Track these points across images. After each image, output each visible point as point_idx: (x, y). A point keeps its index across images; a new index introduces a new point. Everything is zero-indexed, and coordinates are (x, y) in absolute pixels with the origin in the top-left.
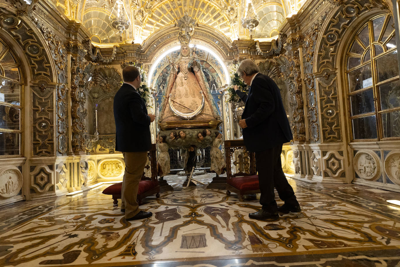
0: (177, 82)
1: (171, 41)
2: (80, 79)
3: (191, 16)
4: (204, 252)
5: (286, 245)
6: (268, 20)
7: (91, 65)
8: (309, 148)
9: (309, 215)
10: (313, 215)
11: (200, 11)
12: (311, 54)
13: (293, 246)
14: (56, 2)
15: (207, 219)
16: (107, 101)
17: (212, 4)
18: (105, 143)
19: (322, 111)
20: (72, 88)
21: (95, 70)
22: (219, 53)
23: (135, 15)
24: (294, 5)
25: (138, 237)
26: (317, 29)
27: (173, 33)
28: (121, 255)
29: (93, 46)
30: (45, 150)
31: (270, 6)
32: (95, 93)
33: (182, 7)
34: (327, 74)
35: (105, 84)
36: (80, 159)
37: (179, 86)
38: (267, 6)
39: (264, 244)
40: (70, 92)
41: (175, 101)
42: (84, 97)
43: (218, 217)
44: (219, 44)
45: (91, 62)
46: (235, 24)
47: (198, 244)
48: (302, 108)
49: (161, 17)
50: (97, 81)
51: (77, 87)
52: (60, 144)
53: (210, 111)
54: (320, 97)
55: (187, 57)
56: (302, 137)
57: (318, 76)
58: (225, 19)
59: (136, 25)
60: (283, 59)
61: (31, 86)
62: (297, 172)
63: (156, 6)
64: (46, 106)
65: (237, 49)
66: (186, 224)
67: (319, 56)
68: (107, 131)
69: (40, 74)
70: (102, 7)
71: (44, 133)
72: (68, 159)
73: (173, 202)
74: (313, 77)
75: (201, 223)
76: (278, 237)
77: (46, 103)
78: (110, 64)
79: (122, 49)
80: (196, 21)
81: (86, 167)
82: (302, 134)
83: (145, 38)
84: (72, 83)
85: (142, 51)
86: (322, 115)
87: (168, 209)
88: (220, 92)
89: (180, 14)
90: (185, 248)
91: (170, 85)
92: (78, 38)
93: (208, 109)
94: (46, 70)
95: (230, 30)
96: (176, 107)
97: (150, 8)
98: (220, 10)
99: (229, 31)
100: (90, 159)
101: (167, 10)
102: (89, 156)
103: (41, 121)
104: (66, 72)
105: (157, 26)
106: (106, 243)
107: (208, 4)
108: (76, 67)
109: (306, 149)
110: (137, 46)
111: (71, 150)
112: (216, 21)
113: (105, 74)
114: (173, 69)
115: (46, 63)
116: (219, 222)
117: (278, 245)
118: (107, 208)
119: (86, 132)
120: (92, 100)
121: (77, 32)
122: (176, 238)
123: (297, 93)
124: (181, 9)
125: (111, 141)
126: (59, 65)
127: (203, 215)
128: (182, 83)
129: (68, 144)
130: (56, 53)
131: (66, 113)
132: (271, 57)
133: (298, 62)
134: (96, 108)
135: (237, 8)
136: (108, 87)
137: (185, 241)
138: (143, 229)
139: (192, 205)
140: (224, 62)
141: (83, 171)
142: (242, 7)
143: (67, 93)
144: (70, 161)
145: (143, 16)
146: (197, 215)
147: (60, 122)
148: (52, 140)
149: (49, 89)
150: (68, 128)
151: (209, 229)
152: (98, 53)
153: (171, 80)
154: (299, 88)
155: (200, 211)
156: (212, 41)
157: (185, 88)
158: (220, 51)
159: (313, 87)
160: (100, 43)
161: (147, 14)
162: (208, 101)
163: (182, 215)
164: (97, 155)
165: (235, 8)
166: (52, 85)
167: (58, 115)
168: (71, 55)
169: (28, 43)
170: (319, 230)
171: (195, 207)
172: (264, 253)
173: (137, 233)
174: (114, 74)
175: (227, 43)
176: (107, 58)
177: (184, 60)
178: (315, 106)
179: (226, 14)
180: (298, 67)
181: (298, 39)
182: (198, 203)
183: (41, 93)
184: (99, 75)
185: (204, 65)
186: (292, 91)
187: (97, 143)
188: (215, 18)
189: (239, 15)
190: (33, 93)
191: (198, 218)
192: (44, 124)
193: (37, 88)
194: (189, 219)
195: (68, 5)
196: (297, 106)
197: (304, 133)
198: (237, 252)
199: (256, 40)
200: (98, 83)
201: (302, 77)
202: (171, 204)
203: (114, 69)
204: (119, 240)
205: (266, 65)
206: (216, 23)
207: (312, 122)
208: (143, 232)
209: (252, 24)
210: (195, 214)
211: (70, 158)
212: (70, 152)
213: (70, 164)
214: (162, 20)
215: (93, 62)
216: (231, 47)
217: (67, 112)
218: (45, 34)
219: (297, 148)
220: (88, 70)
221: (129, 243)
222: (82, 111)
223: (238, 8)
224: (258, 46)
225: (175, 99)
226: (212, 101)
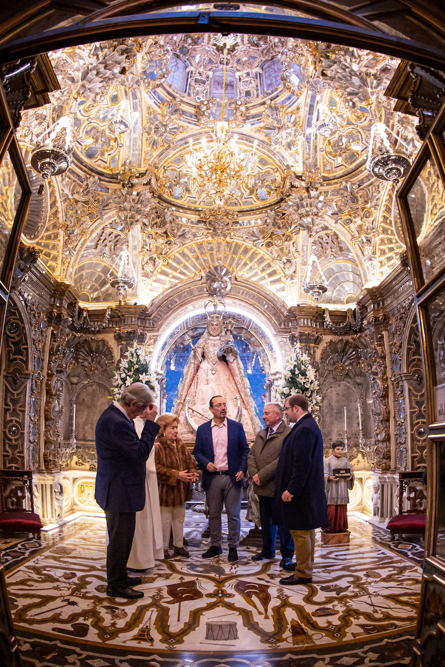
0: (199, 377)
1: (192, 301)
2: (59, 362)
3: (227, 265)
4: (234, 646)
5: (333, 635)
6: (341, 280)
7: (73, 337)
8: (393, 480)
9: (371, 590)
10: (377, 590)
11: (240, 258)
12: (398, 344)
13: (341, 634)
14: (47, 262)
15: (239, 600)
16: (90, 389)
17: (258, 250)
18: (84, 454)
19: (412, 429)
20: (47, 375)
21: (79, 343)
22: (267, 321)
23: (144, 263)
24: (374, 271)
25: (150, 619)
26: (404, 313)
27: (198, 288)
28: (135, 639)
29: (79, 307)
30: (15, 465)
31: (343, 263)
32: (74, 376)
33: (214, 252)
34: (418, 377)
35: (89, 363)
36: (53, 480)
37: (202, 384)
38: (339, 263)
39: (308, 635)
40: (45, 381)
41: (194, 408)
42: (61, 387)
43: (255, 599)
44: (267, 308)
45: (75, 333)
46: (292, 281)
47: (227, 636)
48: (388, 420)
49: (181, 265)
50: (79, 358)
51: (54, 374)
52: (31, 457)
53: (250, 426)
54: (410, 409)
55: (218, 338)
56: (386, 463)
57: (408, 378)
58: (277, 272)
59: (142, 278)
60: (363, 341)
61: (4, 376)
62: (375, 514)
63: (176, 251)
64: (18, 403)
65: (295, 317)
66: (210, 607)
67: (409, 349)
68: (87, 435)
69: (15, 359)
70: (101, 256)
71: (14, 442)
72: (40, 479)
73: (188, 569)
74: (401, 378)
75: (230, 607)
76: (326, 625)
77: (18, 400)
78: (99, 332)
79: (119, 311)
80: (233, 272)
81: (61, 492)
82: (386, 459)
83: (154, 295)
84: (49, 368)
85: (147, 314)
86: (412, 435)
87: (184, 581)
88: (268, 382)
89: (210, 262)
90: (211, 639)
91: (188, 380)
92: (63, 302)
93: (247, 423)
94: (21, 353)
95: (286, 288)
96: (196, 418)
97: (166, 254)
98: (271, 259)
99: (283, 290)
100: (64, 478)
101: (191, 255)
102: (64, 473)
103: (11, 424)
104: (44, 352)
105: (174, 277)
106: (113, 621)
107: (252, 251)
108: (56, 344)
109: (389, 482)
110: (141, 308)
111: (43, 467)
112: (265, 274)
113: (90, 348)
114: (195, 356)
115: (24, 344)
116: (255, 607)
117: (324, 634)
118: (100, 568)
119: (61, 439)
120: (70, 387)
121: (64, 295)
122: (198, 626)
123: (382, 397)
124: (212, 255)
125: (92, 453)
126: (37, 344)
127: (234, 595)
128: (207, 380)
129: (39, 457)
130: (36, 329)
131: (37, 412)
132: (346, 333)
133: (383, 352)
134: (74, 399)
135: (295, 260)
136: (93, 368)
137: (211, 631)
138: (155, 609)
139: (217, 577)
140: (276, 336)
141: (57, 497)
142: (303, 260)
143: (42, 382)
144: (42, 482)
145: (154, 265)
146: (225, 595)
147: (32, 425)
148: (22, 452)
149: (23, 379)
150: (39, 434)
151: (241, 616)
152: (84, 318)
153: (189, 373)
154: (384, 390)
155: (229, 587)
156: (257, 304)
157: (212, 388)
158: (270, 320)
159: (402, 392)
160: (89, 302)
161: (161, 261)
162: (246, 409)
163: (204, 592)
164: (73, 472)
165: (294, 260)
166: (26, 374)
167: (30, 417)
168: (52, 328)
169: (10, 321)
170: (376, 611)
171: (222, 581)
172: (306, 645)
173: (148, 614)
174: (103, 347)
175: (280, 307)
176: (96, 323)
177: (213, 342)
178: (405, 420)
179: (280, 266)
180: (384, 358)
181: (382, 319)
182: (227, 575)
183: (13, 385)
184: (83, 350)
185: (242, 335)
186: (375, 394)
187: (73, 454)
188: (263, 270)
189: (298, 271)
190: (6, 386)
191: (227, 600)
192: (14, 428)
193: (10, 379)
194: (214, 600)
195: (59, 261)
196: (381, 417)
197: (389, 458)
198: (274, 645)
199: (324, 306)
200: (80, 361)
201: (389, 374)
202: (186, 572)
203: (103, 341)
204: (128, 619)
205: (340, 346)
206: (264, 276)
207: (400, 443)
208: (155, 614)
209: (317, 290)
210: (223, 591)
211: (42, 477)
212: (41, 468)
213: (42, 485)
214: (183, 270)
215: (77, 332)
216: (286, 313)
217: (40, 410)
218: (28, 307)
219: (378, 480)
220: (68, 345)
221: (141, 626)
222: (57, 409)
223: (298, 260)
224: (327, 315)
225: (195, 404)
226: (253, 409)
